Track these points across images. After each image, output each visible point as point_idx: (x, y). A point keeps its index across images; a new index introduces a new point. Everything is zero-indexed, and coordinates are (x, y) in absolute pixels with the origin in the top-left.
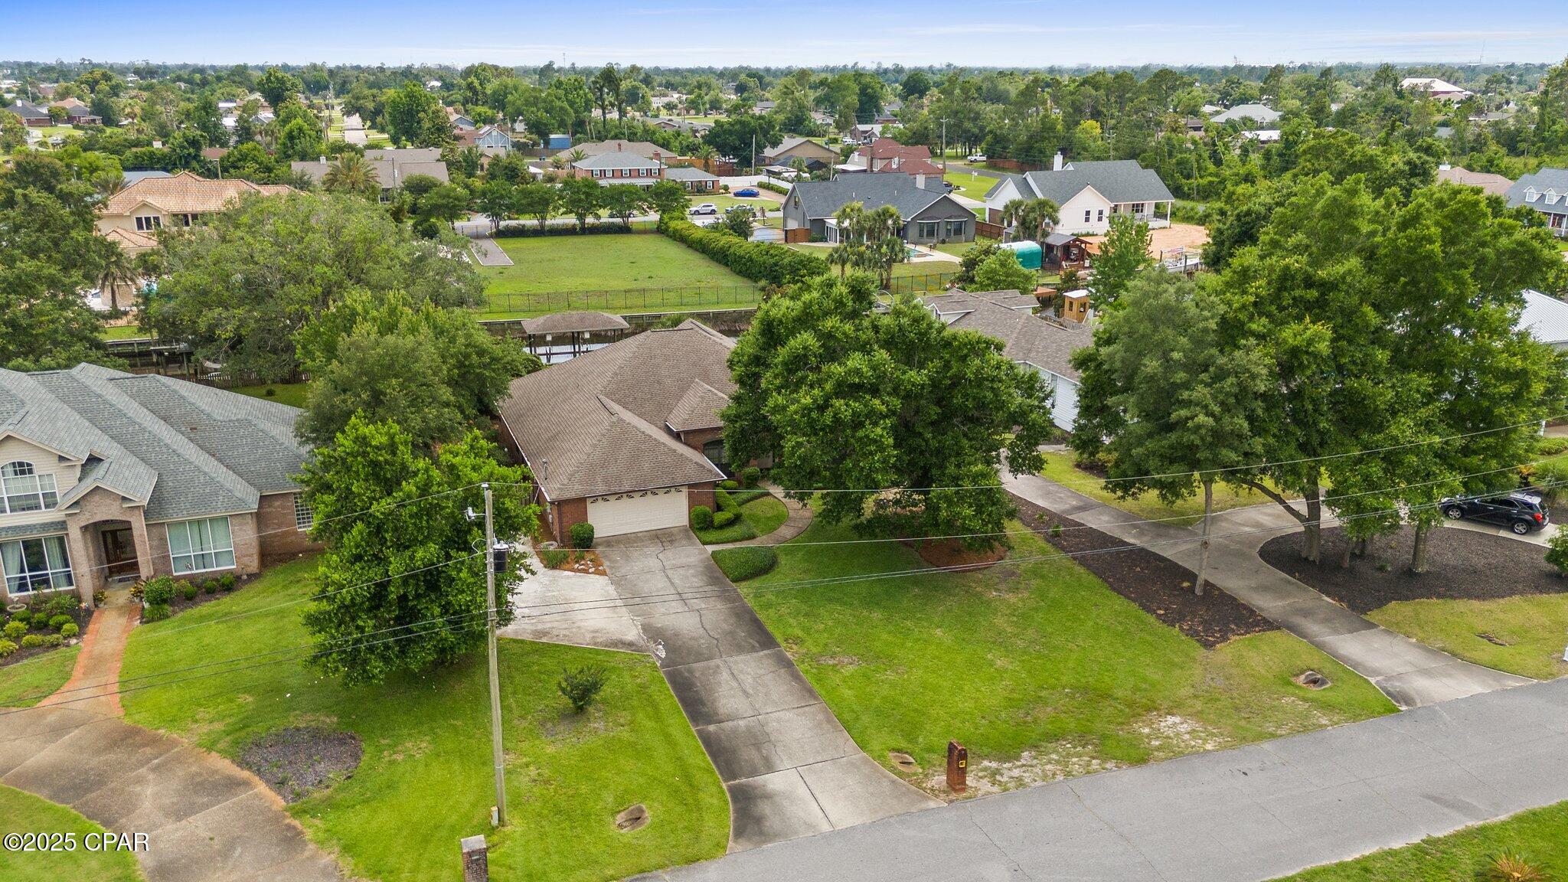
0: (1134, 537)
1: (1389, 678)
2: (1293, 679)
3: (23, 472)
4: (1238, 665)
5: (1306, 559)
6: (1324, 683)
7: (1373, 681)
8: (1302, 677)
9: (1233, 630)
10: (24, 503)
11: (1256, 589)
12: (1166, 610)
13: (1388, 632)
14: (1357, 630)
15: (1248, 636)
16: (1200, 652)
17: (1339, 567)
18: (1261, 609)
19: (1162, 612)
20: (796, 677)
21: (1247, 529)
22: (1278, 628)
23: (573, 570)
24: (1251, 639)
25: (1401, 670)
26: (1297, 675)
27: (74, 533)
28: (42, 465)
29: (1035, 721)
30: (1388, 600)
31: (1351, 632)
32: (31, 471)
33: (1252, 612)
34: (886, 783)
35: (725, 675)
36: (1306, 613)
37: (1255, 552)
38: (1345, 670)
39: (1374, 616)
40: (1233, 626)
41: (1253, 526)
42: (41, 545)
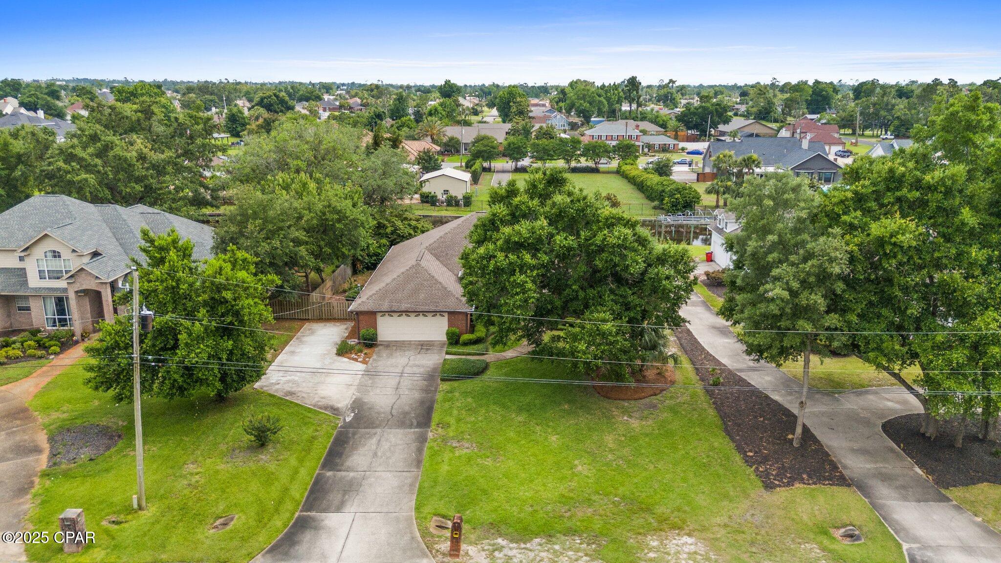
0: (781, 396)
1: (925, 547)
2: (832, 531)
3: (55, 256)
4: (785, 509)
5: (923, 434)
6: (858, 538)
7: (905, 546)
8: (843, 530)
9: (803, 479)
10: (55, 275)
11: (853, 451)
12: (756, 452)
13: (958, 508)
14: (926, 501)
15: (814, 486)
16: (757, 490)
17: (951, 446)
18: (845, 467)
19: (751, 454)
20: (420, 451)
21: (890, 404)
22: (849, 485)
23: (349, 358)
24: (813, 490)
25: (942, 542)
26: (838, 528)
27: (72, 295)
28: (66, 254)
29: (570, 518)
30: (981, 480)
31: (919, 501)
32: (59, 256)
33: (834, 467)
34: (407, 537)
35: (374, 441)
36: (885, 478)
37: (880, 423)
38: (886, 533)
39: (955, 493)
40: (805, 476)
41: (898, 402)
42: (63, 301)
